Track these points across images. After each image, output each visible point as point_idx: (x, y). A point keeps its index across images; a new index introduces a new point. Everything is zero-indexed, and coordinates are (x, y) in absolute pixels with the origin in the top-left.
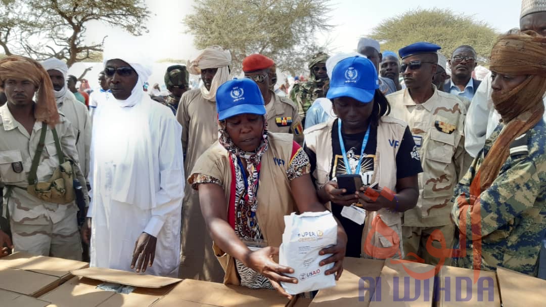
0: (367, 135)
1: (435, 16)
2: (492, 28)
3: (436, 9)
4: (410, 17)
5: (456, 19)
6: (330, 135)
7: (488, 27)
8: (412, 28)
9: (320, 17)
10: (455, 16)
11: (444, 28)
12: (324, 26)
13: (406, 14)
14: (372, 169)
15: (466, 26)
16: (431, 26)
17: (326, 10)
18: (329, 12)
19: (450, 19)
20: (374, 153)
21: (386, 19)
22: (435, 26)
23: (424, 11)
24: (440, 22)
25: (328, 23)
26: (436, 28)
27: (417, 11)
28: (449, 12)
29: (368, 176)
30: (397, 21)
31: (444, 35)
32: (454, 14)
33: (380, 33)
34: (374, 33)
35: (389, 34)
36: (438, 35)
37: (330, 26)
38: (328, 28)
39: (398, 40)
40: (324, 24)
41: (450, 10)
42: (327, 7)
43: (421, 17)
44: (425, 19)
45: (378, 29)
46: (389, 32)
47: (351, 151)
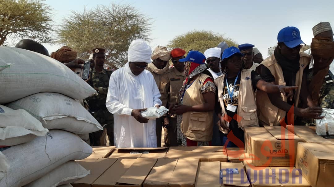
0: (237, 77)
1: (204, 35)
2: (233, 41)
3: (204, 31)
4: (190, 35)
5: (214, 36)
6: (223, 79)
7: (231, 41)
8: (192, 41)
9: (144, 34)
10: (214, 35)
11: (209, 41)
12: (147, 39)
13: (188, 33)
14: (238, 90)
15: (220, 40)
16: (202, 40)
17: (148, 30)
18: (149, 31)
19: (211, 36)
20: (239, 84)
21: (177, 36)
22: (204, 40)
23: (198, 32)
24: (206, 38)
25: (149, 37)
26: (205, 41)
27: (194, 32)
28: (211, 33)
29: (237, 93)
30: (183, 37)
31: (209, 45)
32: (213, 34)
33: (174, 44)
34: (170, 44)
35: (179, 44)
36: (206, 45)
37: (150, 39)
38: (149, 40)
39: (185, 48)
40: (147, 38)
41: (211, 31)
42: (148, 29)
43: (196, 35)
44: (199, 36)
45: (173, 42)
46: (180, 43)
47: (231, 85)
